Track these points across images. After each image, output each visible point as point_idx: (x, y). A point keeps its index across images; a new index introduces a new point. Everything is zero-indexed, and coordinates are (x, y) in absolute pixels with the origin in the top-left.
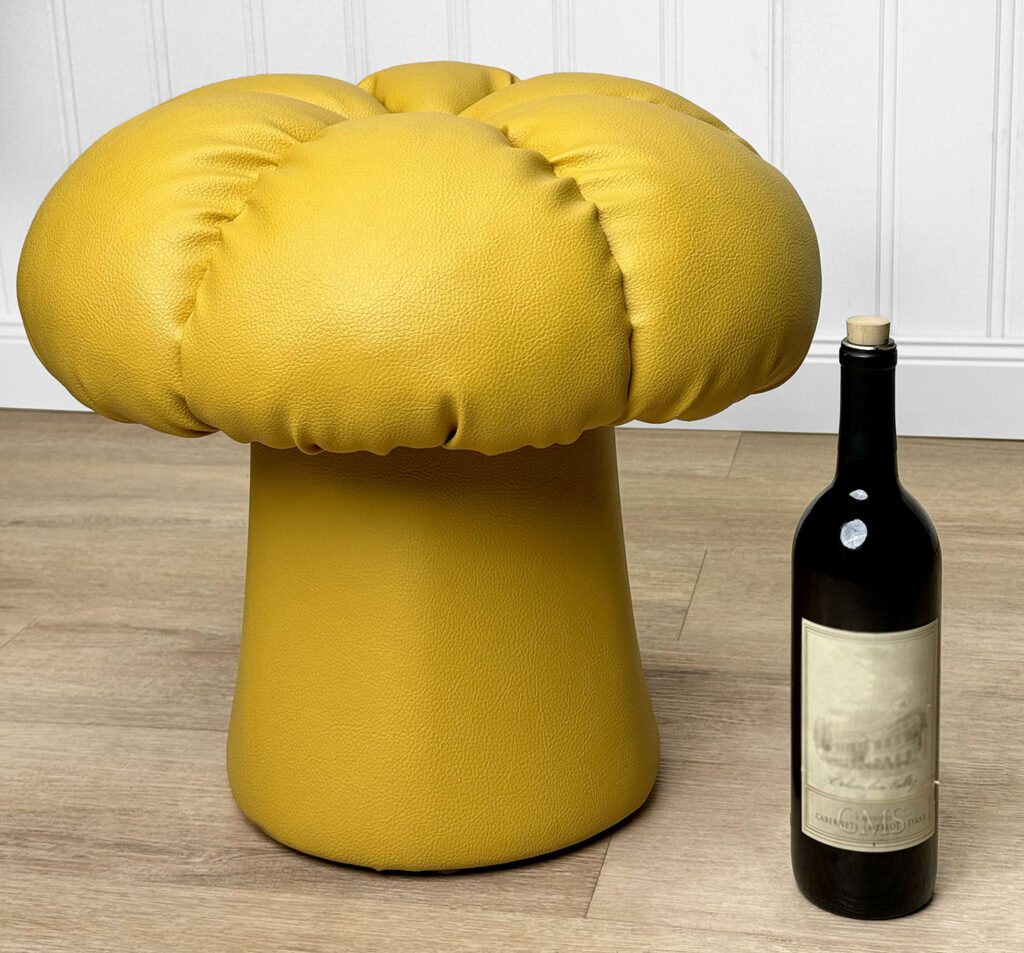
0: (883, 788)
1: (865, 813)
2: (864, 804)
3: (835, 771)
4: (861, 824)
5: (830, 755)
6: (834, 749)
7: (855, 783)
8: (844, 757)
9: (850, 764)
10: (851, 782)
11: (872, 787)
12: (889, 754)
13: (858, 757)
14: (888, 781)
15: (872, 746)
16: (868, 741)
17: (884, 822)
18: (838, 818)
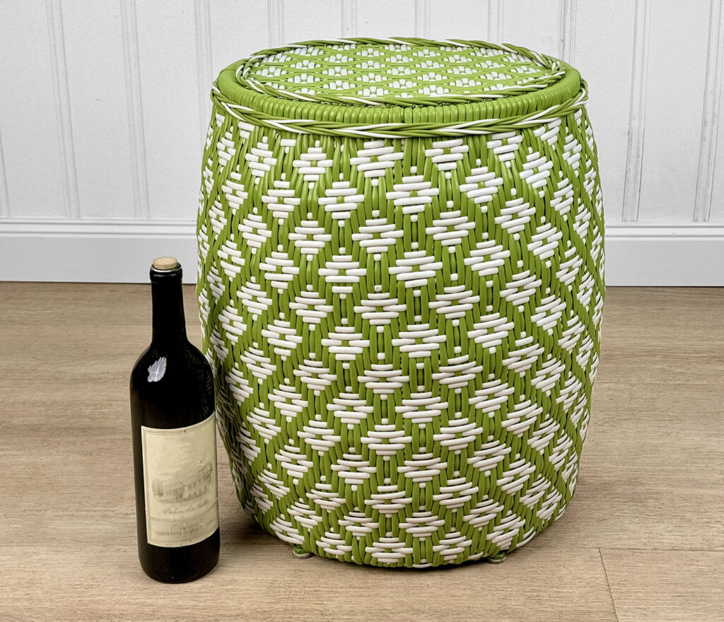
0: (193, 509)
1: (184, 525)
2: (183, 520)
4: (182, 531)
5: (163, 498)
7: (178, 511)
8: (171, 498)
9: (175, 501)
11: (188, 510)
13: (179, 496)
14: (195, 505)
15: (186, 488)
16: (184, 486)
17: (195, 527)
18: (170, 531)
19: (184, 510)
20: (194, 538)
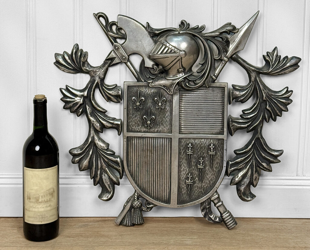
3: (32, 204)
6: (31, 199)
10: (35, 207)
12: (45, 199)
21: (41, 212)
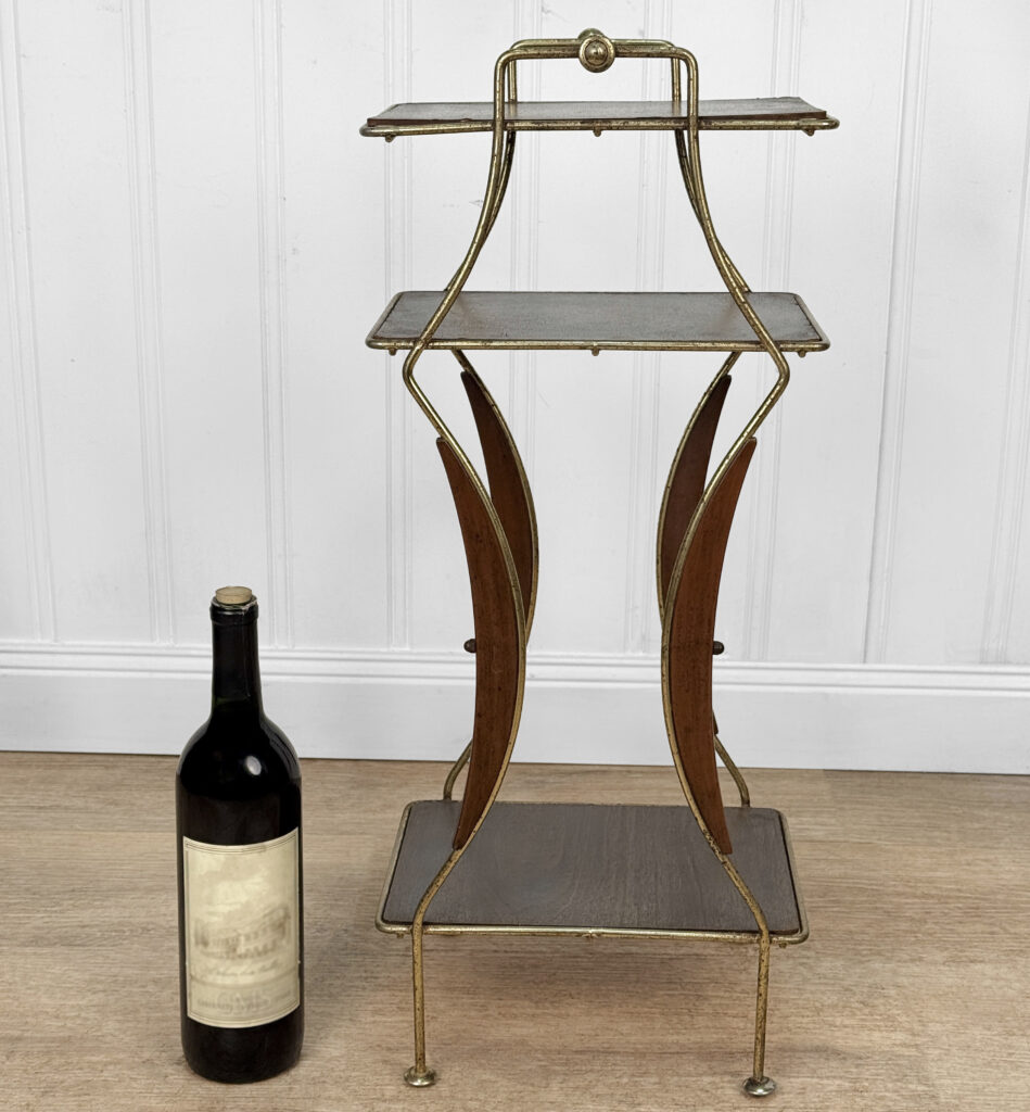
0: (252, 973)
1: (238, 995)
2: (237, 988)
3: (213, 962)
4: (235, 1004)
5: (212, 949)
6: (211, 944)
7: (229, 972)
8: (219, 950)
9: (225, 956)
10: (226, 970)
11: (244, 973)
12: (257, 944)
13: (231, 950)
14: (256, 967)
15: (242, 939)
16: (239, 935)
17: (254, 1001)
18: (216, 1002)
19: (239, 972)
20: (253, 1017)
21: (245, 987)
